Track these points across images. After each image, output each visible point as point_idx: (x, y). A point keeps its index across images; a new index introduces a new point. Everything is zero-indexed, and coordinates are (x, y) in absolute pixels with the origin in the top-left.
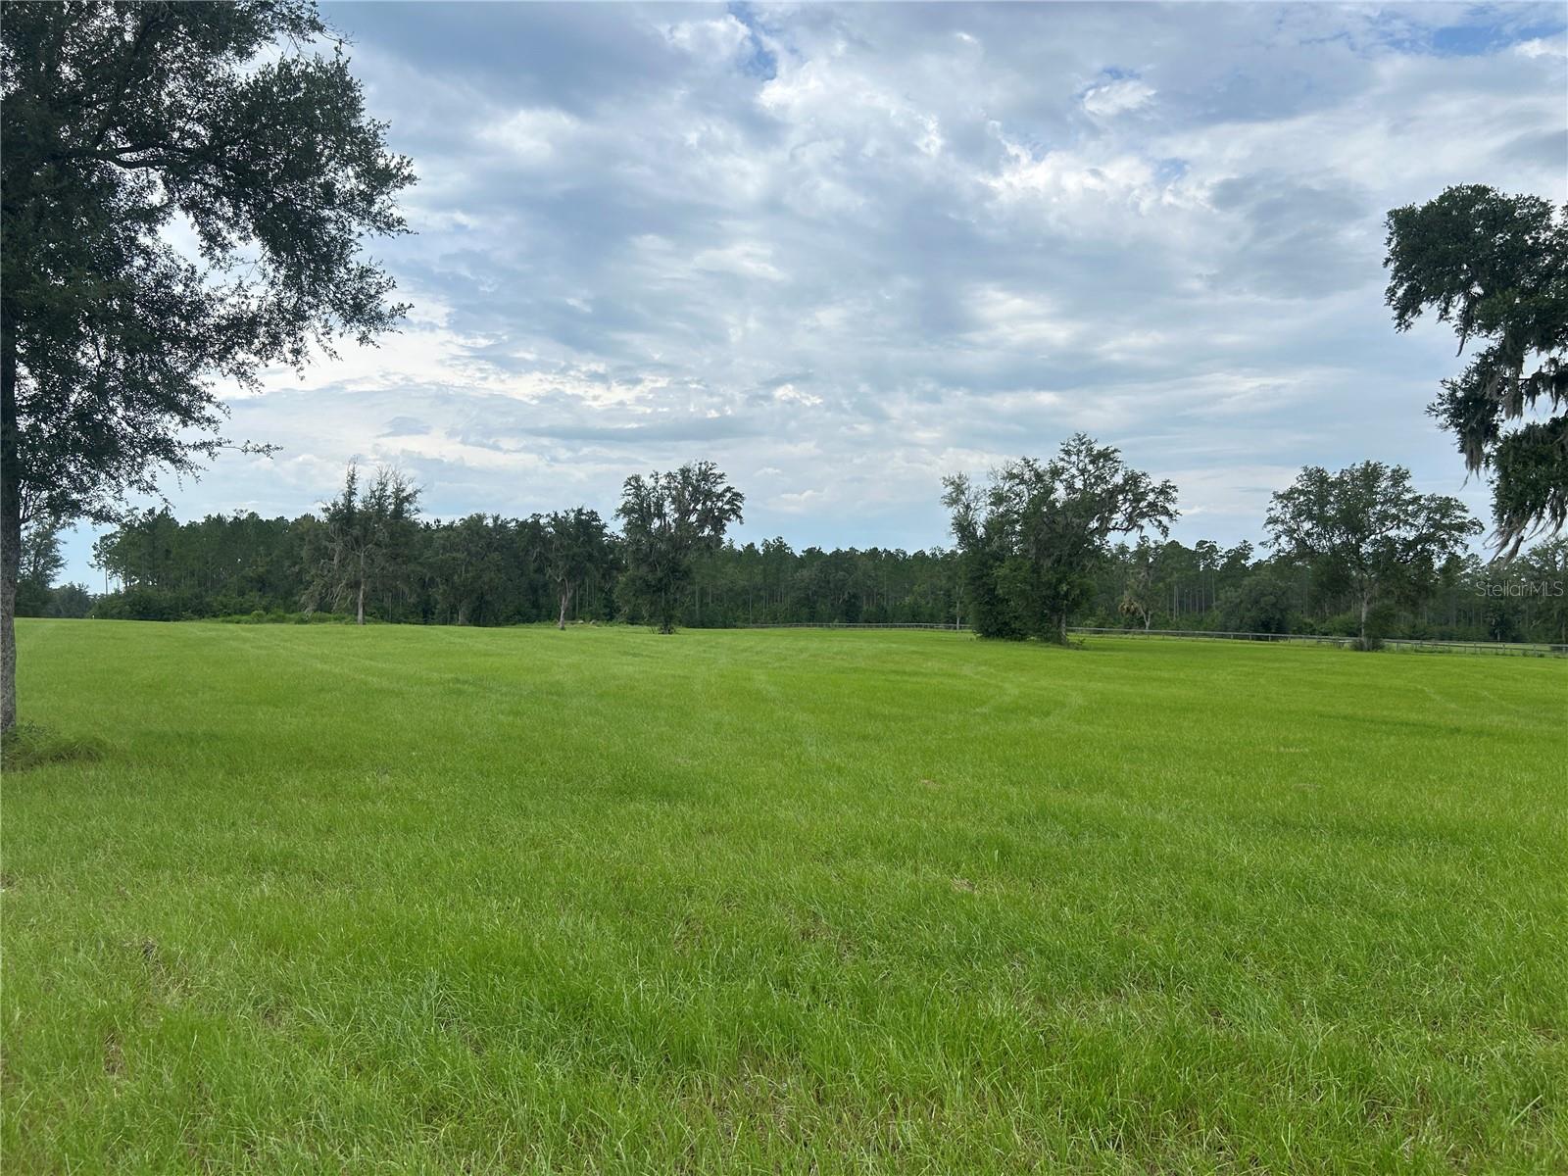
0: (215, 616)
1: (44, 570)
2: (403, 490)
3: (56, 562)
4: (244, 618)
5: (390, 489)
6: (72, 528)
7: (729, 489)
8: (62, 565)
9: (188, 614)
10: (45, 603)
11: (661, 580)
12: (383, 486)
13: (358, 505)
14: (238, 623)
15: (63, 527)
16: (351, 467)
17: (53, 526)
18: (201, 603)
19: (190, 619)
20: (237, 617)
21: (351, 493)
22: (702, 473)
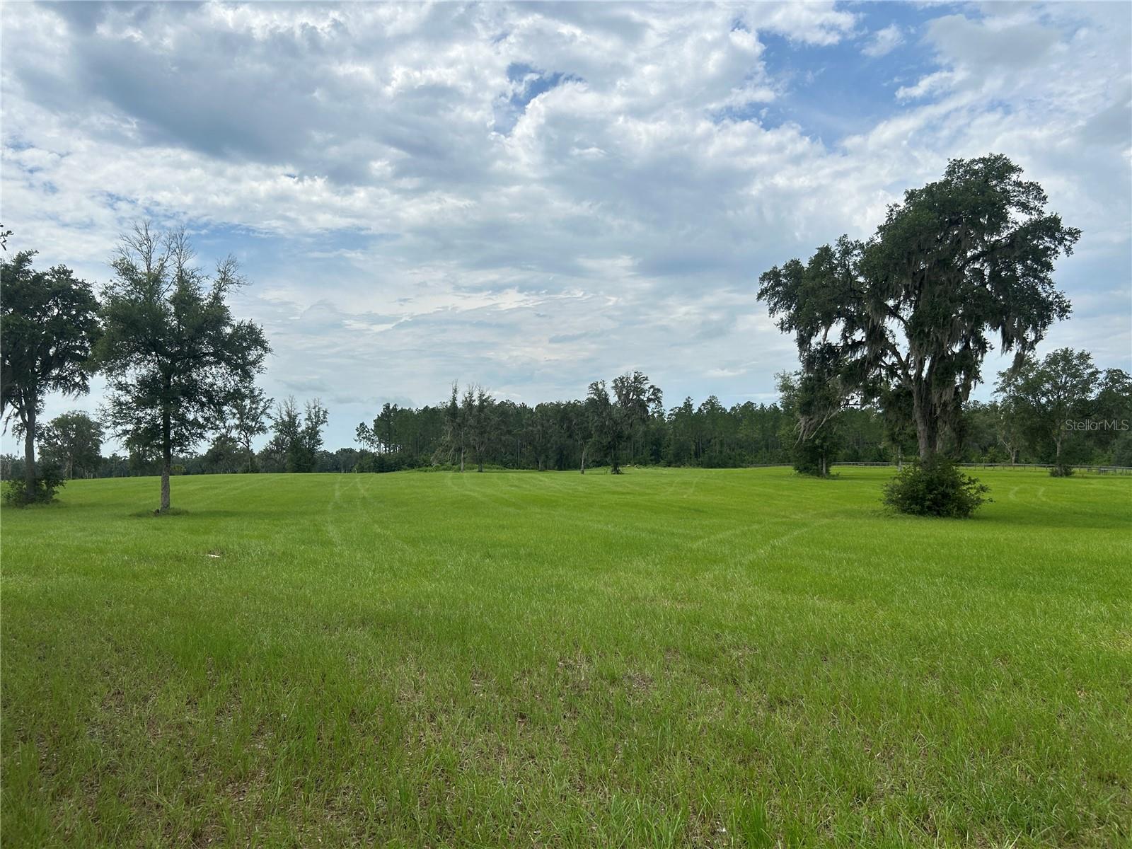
0: (420, 467)
1: (314, 446)
2: (484, 395)
3: (319, 442)
5: (476, 396)
6: (326, 424)
7: (652, 387)
8: (321, 444)
9: (405, 467)
10: (313, 464)
11: (609, 443)
12: (471, 394)
13: (460, 405)
14: (425, 471)
15: (322, 423)
16: (454, 385)
17: (316, 423)
18: (412, 460)
19: (405, 470)
20: (425, 468)
21: (455, 399)
22: (636, 378)
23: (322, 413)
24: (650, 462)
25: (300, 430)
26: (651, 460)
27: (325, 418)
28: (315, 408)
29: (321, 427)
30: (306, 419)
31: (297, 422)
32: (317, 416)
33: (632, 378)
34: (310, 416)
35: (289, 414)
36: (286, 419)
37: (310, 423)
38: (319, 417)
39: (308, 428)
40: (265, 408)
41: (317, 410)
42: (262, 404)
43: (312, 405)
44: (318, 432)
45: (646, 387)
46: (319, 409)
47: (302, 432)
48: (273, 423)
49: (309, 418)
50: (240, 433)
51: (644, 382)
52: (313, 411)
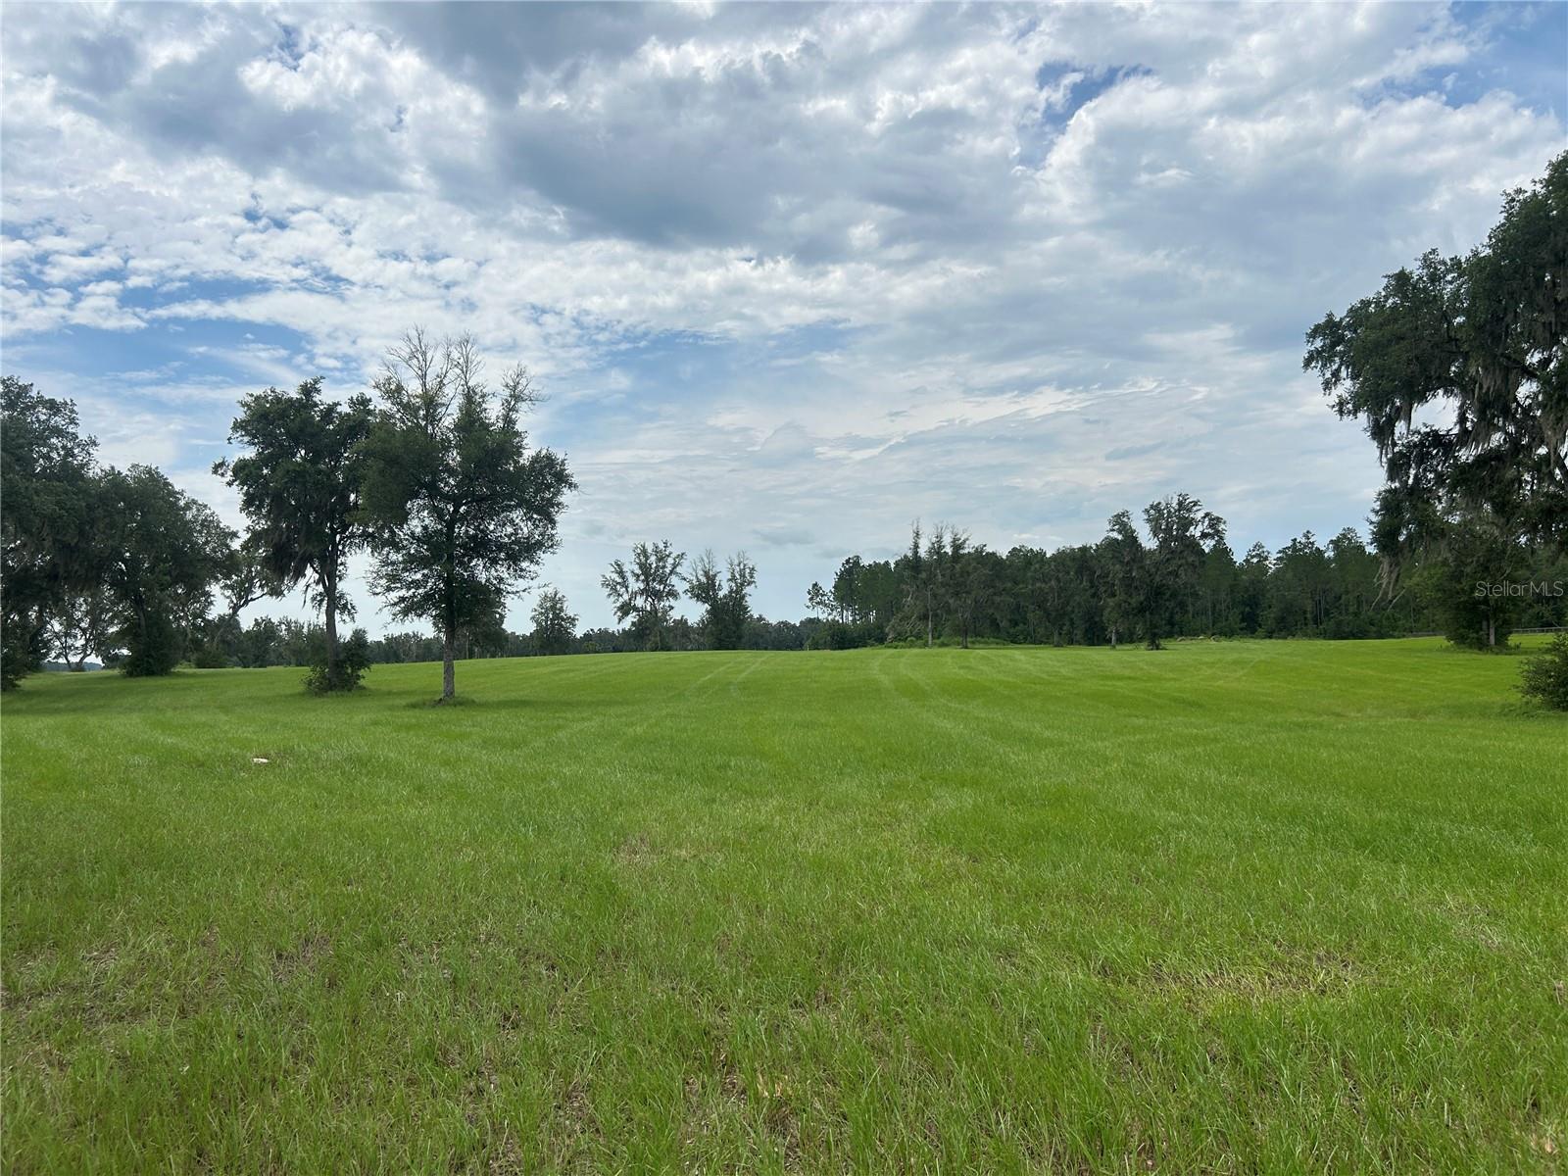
2: (958, 539)
4: (901, 643)
5: (947, 540)
6: (753, 585)
7: (1207, 515)
9: (871, 642)
10: (739, 638)
13: (923, 553)
15: (748, 585)
16: (915, 527)
17: (742, 585)
21: (916, 546)
22: (1180, 504)
23: (748, 571)
24: (1239, 631)
25: (721, 594)
26: (1241, 629)
27: (752, 577)
28: (739, 565)
29: (747, 590)
30: (730, 580)
31: (717, 584)
32: (743, 576)
33: (1175, 504)
34: (734, 576)
35: (706, 574)
36: (704, 580)
37: (734, 585)
38: (744, 576)
39: (731, 592)
40: (675, 566)
41: (742, 567)
42: (670, 561)
43: (736, 562)
44: (744, 596)
45: (1199, 515)
46: (745, 565)
47: (725, 596)
48: (687, 586)
49: (733, 579)
50: (646, 599)
51: (1195, 508)
52: (738, 569)
